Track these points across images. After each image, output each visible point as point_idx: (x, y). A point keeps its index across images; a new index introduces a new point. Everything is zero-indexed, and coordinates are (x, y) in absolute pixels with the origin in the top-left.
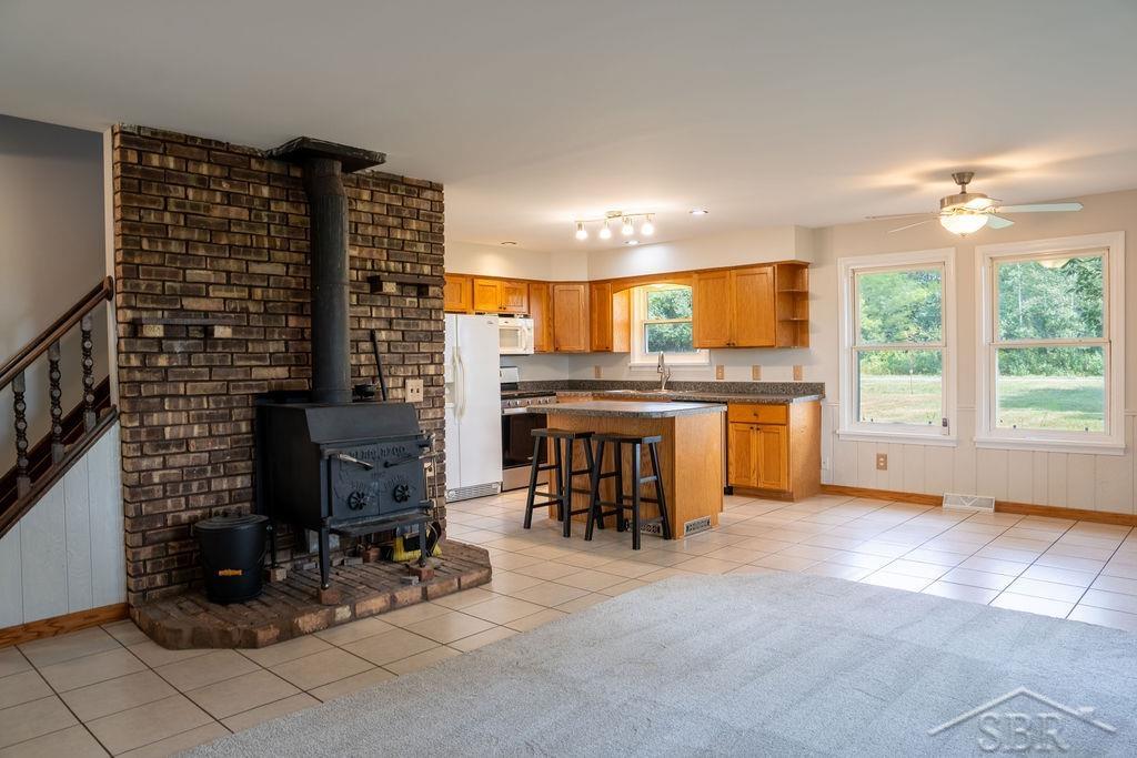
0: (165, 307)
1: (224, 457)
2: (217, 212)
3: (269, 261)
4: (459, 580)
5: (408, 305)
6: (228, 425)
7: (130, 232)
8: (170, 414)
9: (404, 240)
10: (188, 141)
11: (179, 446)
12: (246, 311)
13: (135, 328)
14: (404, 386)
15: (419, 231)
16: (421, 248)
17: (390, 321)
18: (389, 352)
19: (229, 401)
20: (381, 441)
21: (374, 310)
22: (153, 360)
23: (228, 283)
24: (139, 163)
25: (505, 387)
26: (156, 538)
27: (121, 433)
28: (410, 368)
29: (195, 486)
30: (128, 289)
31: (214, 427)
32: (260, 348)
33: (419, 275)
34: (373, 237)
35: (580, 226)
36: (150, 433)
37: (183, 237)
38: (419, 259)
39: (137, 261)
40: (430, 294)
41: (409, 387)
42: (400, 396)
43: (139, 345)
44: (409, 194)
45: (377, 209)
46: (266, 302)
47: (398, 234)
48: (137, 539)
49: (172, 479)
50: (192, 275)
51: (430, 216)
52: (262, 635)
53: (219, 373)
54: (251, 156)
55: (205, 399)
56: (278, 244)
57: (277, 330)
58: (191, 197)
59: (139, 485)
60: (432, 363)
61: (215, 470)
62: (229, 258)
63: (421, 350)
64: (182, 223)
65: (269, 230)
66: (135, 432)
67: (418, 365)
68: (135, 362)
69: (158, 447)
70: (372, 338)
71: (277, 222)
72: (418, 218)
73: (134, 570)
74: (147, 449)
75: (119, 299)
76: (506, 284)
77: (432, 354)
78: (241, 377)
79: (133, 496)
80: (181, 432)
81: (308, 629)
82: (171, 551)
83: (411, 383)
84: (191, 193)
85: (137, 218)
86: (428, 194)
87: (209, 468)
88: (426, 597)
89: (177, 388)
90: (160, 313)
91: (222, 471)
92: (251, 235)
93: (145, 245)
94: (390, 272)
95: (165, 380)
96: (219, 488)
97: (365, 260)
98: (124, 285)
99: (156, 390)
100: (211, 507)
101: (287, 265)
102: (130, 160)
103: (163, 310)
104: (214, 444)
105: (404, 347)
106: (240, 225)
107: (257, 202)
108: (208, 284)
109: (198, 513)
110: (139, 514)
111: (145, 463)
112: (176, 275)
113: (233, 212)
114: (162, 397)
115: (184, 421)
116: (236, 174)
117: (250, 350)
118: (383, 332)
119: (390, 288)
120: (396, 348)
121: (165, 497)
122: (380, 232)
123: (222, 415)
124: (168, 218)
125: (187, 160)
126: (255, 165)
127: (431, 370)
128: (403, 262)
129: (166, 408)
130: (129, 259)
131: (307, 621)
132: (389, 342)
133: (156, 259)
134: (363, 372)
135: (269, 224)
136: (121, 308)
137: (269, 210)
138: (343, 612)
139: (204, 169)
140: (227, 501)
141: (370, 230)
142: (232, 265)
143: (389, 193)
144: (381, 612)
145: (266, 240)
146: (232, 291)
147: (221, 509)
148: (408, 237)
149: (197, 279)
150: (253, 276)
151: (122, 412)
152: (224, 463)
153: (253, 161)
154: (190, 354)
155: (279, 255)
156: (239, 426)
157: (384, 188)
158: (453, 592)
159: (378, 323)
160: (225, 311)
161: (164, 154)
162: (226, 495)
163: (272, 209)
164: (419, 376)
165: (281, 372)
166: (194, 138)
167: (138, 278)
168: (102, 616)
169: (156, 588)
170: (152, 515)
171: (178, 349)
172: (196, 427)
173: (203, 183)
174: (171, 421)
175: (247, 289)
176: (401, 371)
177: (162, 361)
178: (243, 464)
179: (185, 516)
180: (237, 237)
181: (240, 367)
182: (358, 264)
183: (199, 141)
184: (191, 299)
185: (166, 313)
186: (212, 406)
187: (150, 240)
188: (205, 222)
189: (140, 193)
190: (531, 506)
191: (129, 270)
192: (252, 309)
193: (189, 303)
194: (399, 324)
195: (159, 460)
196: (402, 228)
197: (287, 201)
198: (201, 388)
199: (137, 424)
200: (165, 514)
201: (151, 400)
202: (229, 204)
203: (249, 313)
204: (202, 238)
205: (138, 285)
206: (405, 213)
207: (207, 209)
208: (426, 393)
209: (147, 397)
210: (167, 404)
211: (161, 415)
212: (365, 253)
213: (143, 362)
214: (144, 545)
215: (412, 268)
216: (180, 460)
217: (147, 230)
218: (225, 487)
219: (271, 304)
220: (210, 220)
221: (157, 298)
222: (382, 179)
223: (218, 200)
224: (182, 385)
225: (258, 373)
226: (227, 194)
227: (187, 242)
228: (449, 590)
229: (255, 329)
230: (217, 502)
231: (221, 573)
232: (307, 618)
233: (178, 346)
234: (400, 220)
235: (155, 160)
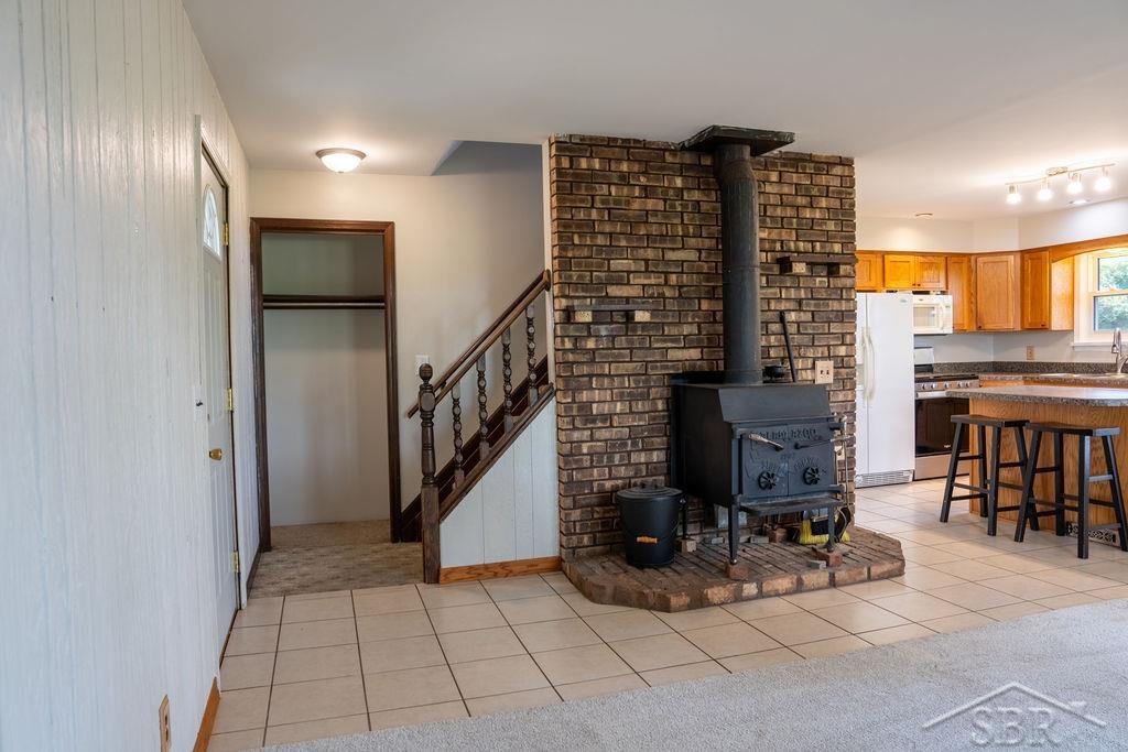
0: (593, 295)
1: (643, 431)
2: (636, 205)
3: (683, 248)
4: (869, 569)
5: (817, 285)
6: (646, 403)
7: (564, 229)
8: (597, 391)
9: (813, 219)
10: (610, 142)
11: (604, 421)
12: (662, 296)
13: (568, 314)
14: (813, 368)
15: (828, 209)
16: (831, 226)
17: (800, 302)
18: (799, 332)
19: (647, 381)
20: (792, 422)
21: (783, 291)
22: (583, 343)
23: (647, 271)
24: (571, 168)
25: (919, 368)
26: (584, 503)
27: (557, 407)
28: (820, 349)
29: (617, 458)
30: (563, 280)
31: (634, 404)
32: (674, 331)
33: (829, 254)
34: (782, 218)
35: (1012, 189)
36: (580, 409)
37: (607, 230)
38: (829, 238)
39: (570, 255)
40: (842, 273)
41: (818, 369)
42: (810, 378)
43: (572, 330)
44: (818, 172)
45: (786, 190)
46: (681, 287)
47: (808, 213)
48: (569, 502)
49: (598, 450)
50: (617, 264)
51: (840, 193)
52: (674, 601)
53: (639, 354)
54: (665, 150)
55: (626, 379)
56: (691, 230)
57: (691, 314)
58: (613, 194)
59: (571, 454)
60: (843, 344)
61: (634, 444)
62: (648, 247)
63: (832, 331)
64: (607, 218)
65: (682, 218)
66: (568, 407)
67: (829, 346)
68: (568, 345)
69: (586, 423)
70: (782, 320)
71: (690, 210)
72: (827, 196)
73: (566, 530)
74: (578, 423)
75: (556, 289)
76: (921, 259)
77: (843, 335)
78: (658, 358)
79: (566, 464)
80: (606, 408)
81: (716, 600)
82: (596, 516)
83: (820, 365)
84: (613, 189)
85: (570, 217)
86: (838, 170)
87: (629, 442)
88: (833, 583)
89: (602, 368)
90: (589, 300)
91: (640, 445)
92: (667, 224)
93: (577, 241)
94: (799, 252)
95: (592, 361)
96: (637, 461)
97: (774, 241)
98: (560, 277)
99: (585, 370)
100: (630, 478)
101: (700, 251)
102: (563, 166)
103: (591, 297)
104: (634, 420)
105: (814, 328)
106: (657, 216)
107: (671, 192)
108: (629, 272)
109: (620, 482)
110: (571, 481)
111: (576, 435)
112: (601, 265)
113: (650, 204)
114: (590, 376)
115: (609, 398)
116: (653, 168)
117: (666, 333)
118: (793, 314)
119: (800, 268)
120: (806, 329)
121: (592, 467)
122: (789, 212)
123: (641, 393)
124: (594, 215)
125: (610, 160)
126: (669, 158)
127: (842, 351)
128: (812, 242)
129: (594, 386)
130: (564, 253)
131: (716, 593)
132: (798, 323)
133: (585, 252)
134: (773, 353)
135: (682, 213)
136: (557, 297)
137: (682, 199)
138: (750, 589)
139: (625, 167)
140: (644, 474)
141: (779, 212)
142: (650, 254)
143: (797, 172)
144: (787, 593)
145: (680, 227)
146: (650, 278)
147: (639, 481)
148: (818, 215)
149: (620, 268)
150: (668, 262)
151: (557, 390)
152: (643, 438)
153: (667, 154)
154: (614, 337)
155: (692, 242)
156: (656, 404)
157: (792, 167)
158: (862, 581)
159: (787, 305)
160: (643, 297)
161: (591, 157)
162: (644, 468)
163: (685, 198)
164: (829, 357)
165: (694, 354)
166: (615, 140)
167: (571, 270)
168: (541, 566)
169: (584, 547)
170: (582, 482)
171: (604, 333)
172: (619, 404)
173: (624, 179)
174: (598, 398)
175: (663, 276)
176: (810, 353)
177: (591, 344)
178: (658, 440)
179: (608, 485)
180: (654, 227)
181: (656, 348)
182: (767, 246)
183: (620, 141)
184: (615, 287)
185: (594, 300)
186: (633, 385)
187: (581, 235)
188: (626, 215)
189: (571, 194)
190: (949, 498)
191: (564, 262)
192: (667, 294)
193: (614, 291)
194: (808, 305)
195: (587, 433)
196: (812, 207)
197: (699, 189)
198: (624, 368)
199: (570, 400)
200: (591, 482)
201: (581, 379)
202: (646, 197)
203: (665, 298)
204: (623, 230)
205: (571, 276)
206: (814, 192)
207: (628, 203)
208: (836, 374)
209: (578, 376)
210: (594, 382)
211: (589, 392)
212: (774, 236)
213: (575, 345)
214: (575, 508)
215: (822, 247)
216: (605, 434)
217: (578, 226)
218: (643, 460)
219: (685, 289)
220: (630, 213)
221: (586, 287)
222: (790, 159)
223: (637, 194)
224: (607, 365)
225: (672, 354)
226: (644, 188)
227: (611, 234)
228: (858, 579)
229: (671, 313)
230: (636, 473)
231: (639, 539)
232: (715, 590)
233: (603, 330)
234: (808, 198)
235: (584, 163)
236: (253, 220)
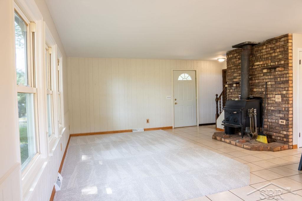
2: (237, 62)
5: (277, 74)
9: (275, 56)
15: (279, 52)
16: (280, 56)
18: (271, 87)
24: (228, 57)
28: (277, 92)
34: (267, 58)
38: (280, 60)
41: (276, 97)
42: (274, 100)
44: (277, 42)
45: (267, 50)
47: (273, 55)
50: (235, 75)
51: (283, 46)
60: (284, 90)
63: (281, 87)
67: (280, 91)
70: (266, 85)
72: (279, 48)
77: (284, 88)
83: (277, 96)
84: (234, 60)
85: (229, 67)
86: (283, 39)
95: (231, 94)
97: (264, 64)
105: (275, 86)
108: (237, 76)
112: (233, 75)
116: (240, 53)
118: (270, 82)
119: (265, 71)
120: (273, 86)
122: (268, 55)
124: (232, 66)
125: (234, 54)
127: (285, 92)
128: (275, 62)
132: (271, 85)
133: (230, 73)
139: (236, 55)
141: (266, 56)
142: (240, 72)
143: (271, 44)
146: (240, 77)
148: (276, 54)
154: (235, 89)
157: (269, 43)
159: (268, 80)
160: (239, 81)
161: (231, 54)
164: (280, 94)
166: (234, 50)
173: (236, 57)
176: (274, 93)
177: (231, 91)
187: (230, 70)
189: (229, 62)
193: (234, 80)
196: (275, 52)
204: (236, 68)
206: (275, 48)
208: (282, 99)
212: (264, 63)
215: (278, 63)
221: (231, 80)
222: (269, 41)
224: (234, 95)
226: (239, 58)
234: (273, 51)
235: (230, 56)
236: (223, 70)
